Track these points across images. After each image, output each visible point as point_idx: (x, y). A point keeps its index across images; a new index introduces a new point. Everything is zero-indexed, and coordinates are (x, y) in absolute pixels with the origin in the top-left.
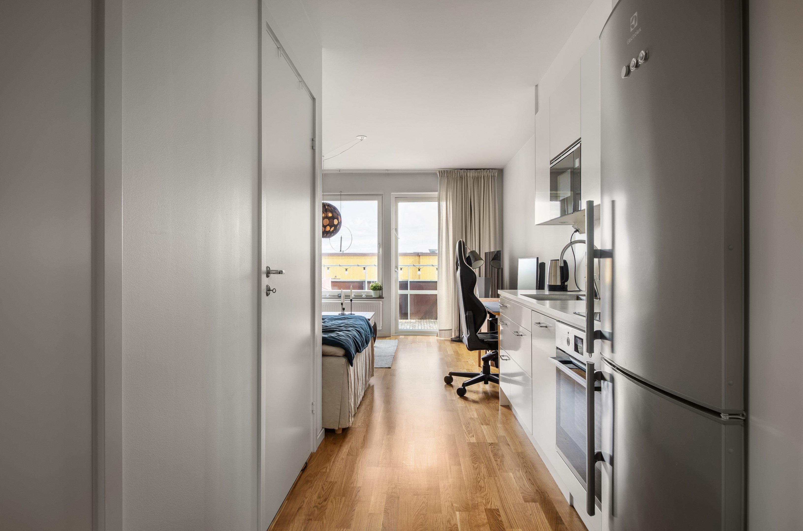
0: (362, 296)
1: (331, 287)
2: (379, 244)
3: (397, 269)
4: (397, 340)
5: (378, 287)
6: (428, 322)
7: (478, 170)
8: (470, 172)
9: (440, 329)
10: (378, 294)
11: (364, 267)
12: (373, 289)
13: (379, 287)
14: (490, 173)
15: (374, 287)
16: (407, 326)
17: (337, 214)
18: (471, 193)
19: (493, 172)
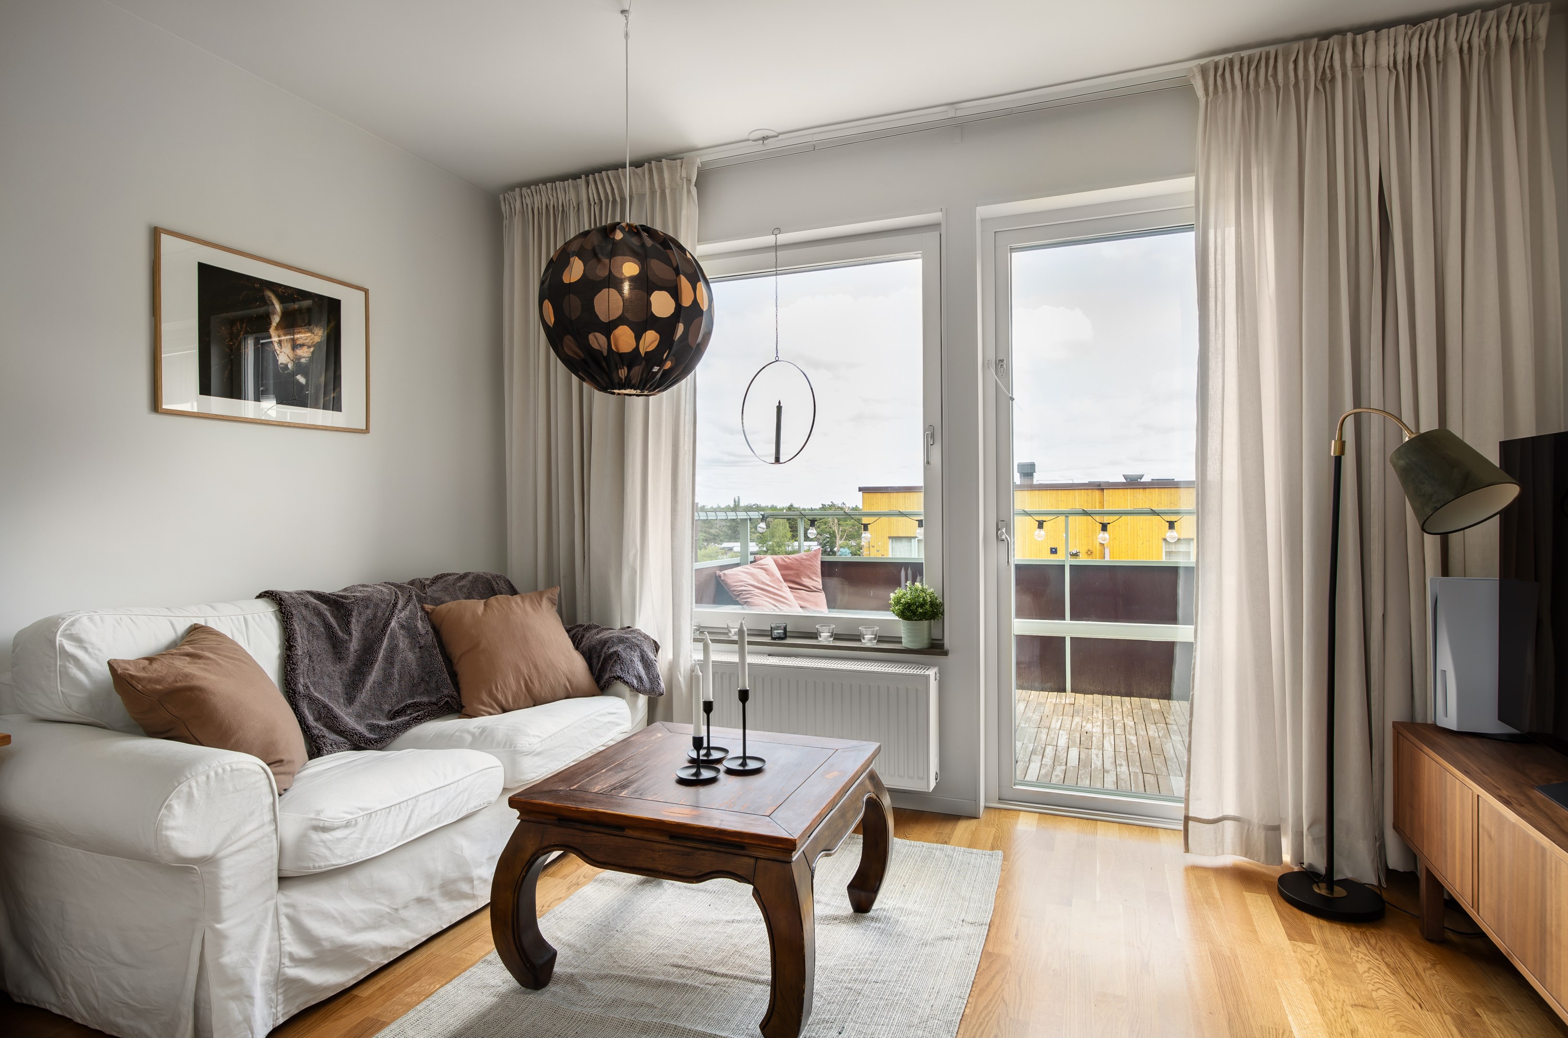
0: (858, 638)
2: (928, 428)
3: (1006, 530)
4: (1000, 853)
5: (922, 605)
7: (1429, 23)
8: (1376, 41)
10: (926, 636)
12: (903, 612)
13: (927, 607)
14: (1503, 26)
15: (908, 603)
16: (1056, 736)
17: (675, 265)
18: (1385, 151)
19: (1522, 18)
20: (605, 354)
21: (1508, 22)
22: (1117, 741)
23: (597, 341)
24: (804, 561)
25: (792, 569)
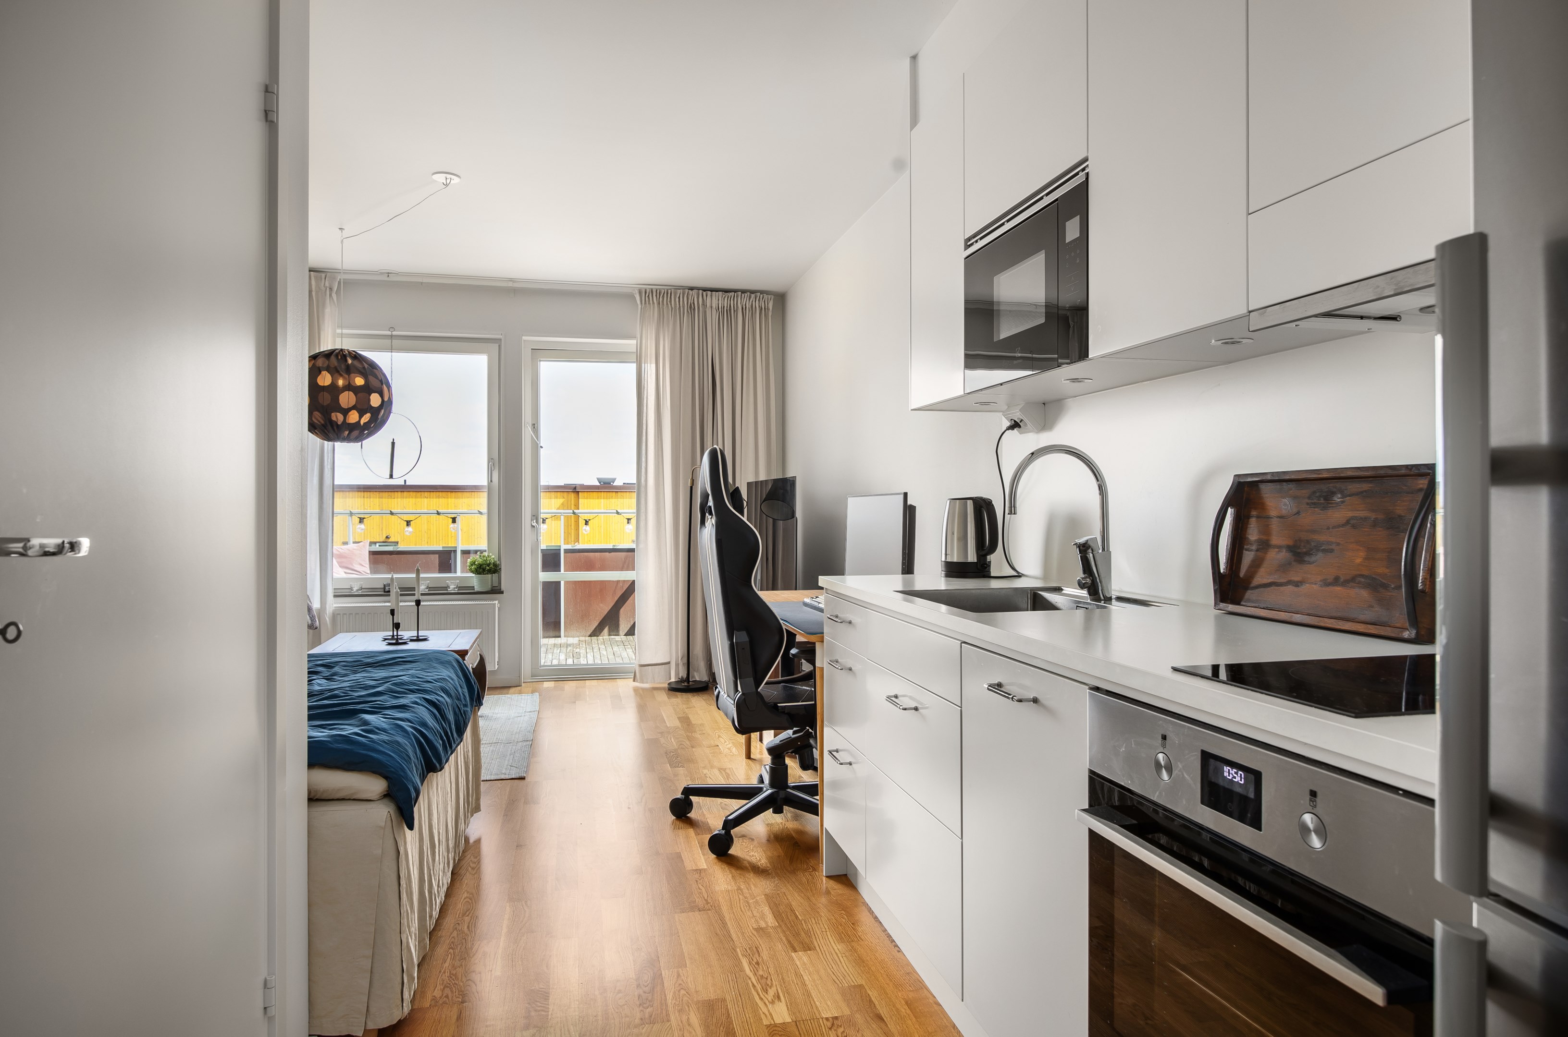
0: (446, 588)
1: (368, 566)
2: (490, 459)
3: (537, 522)
4: (537, 693)
5: (489, 565)
6: (609, 642)
7: (731, 293)
8: (711, 296)
9: (643, 663)
10: (490, 584)
11: (453, 516)
12: (476, 570)
13: (491, 566)
14: (757, 302)
15: (479, 564)
16: (558, 655)
17: (380, 379)
18: (714, 344)
19: (763, 300)
20: (339, 423)
21: (759, 300)
22: (595, 654)
23: (338, 417)
24: (354, 550)
25: (345, 557)
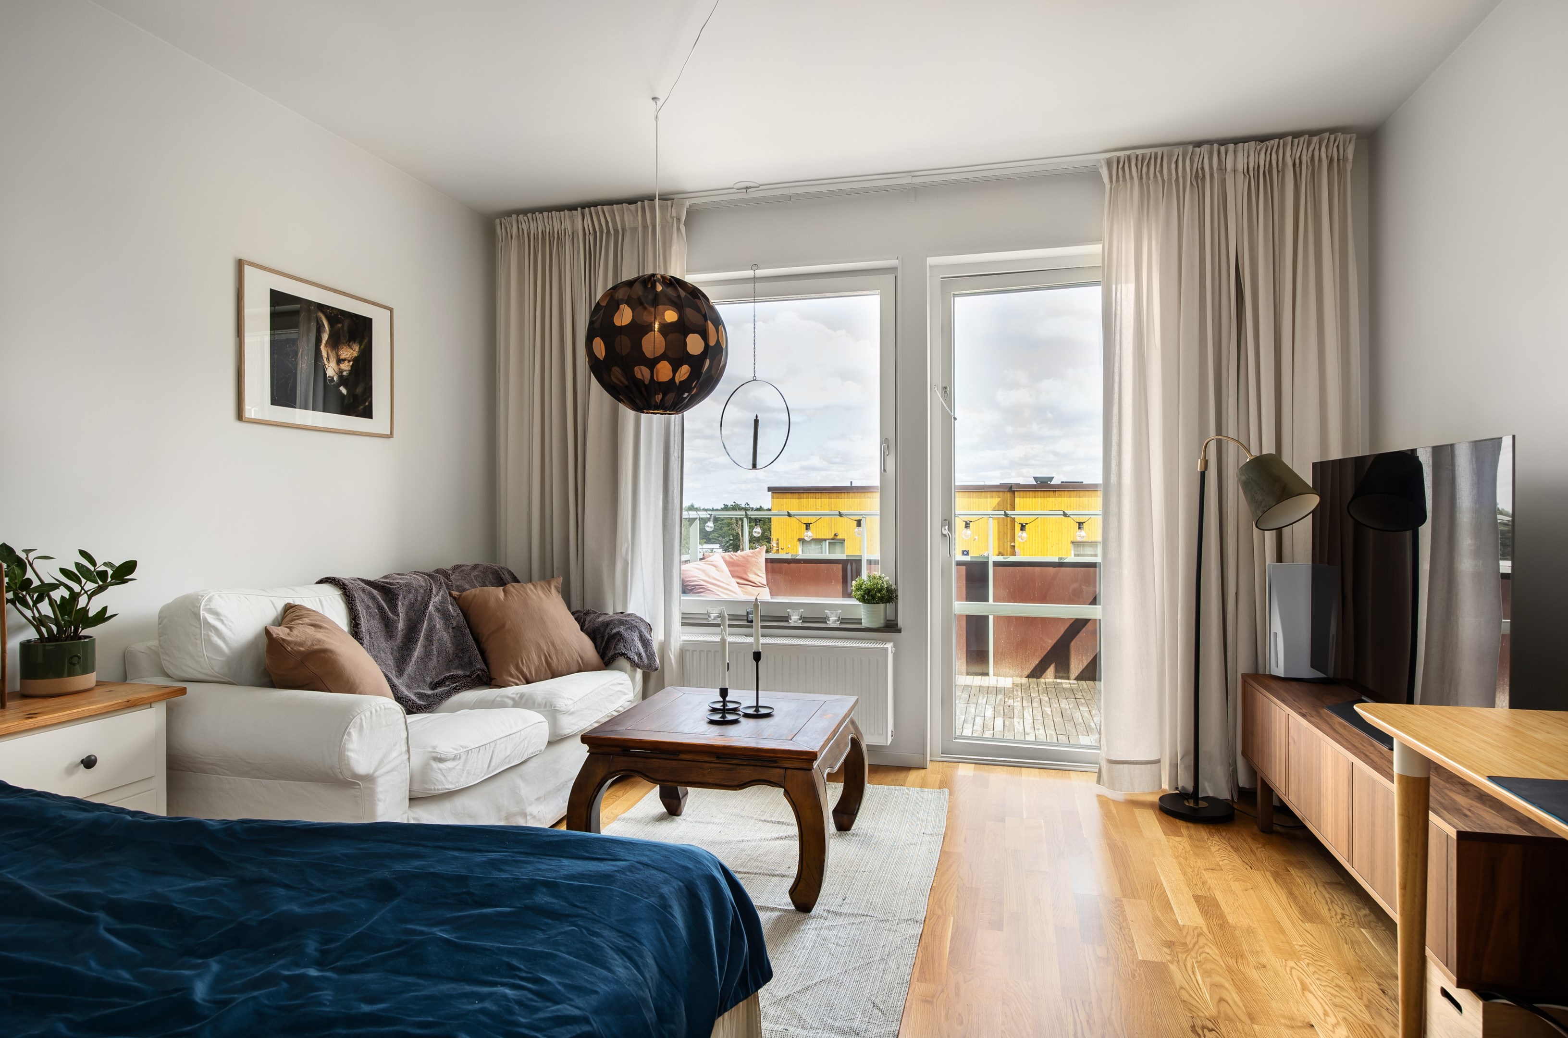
0: (824, 620)
1: (764, 576)
2: (884, 441)
3: (950, 529)
4: (947, 790)
5: (880, 591)
6: (1054, 691)
7: (1272, 142)
8: (1235, 152)
9: (1113, 758)
10: (882, 617)
11: (858, 518)
12: (863, 597)
13: (884, 592)
14: (1323, 149)
15: (868, 589)
16: (983, 710)
17: (703, 313)
18: (1240, 236)
19: (1336, 144)
20: (647, 382)
21: (1327, 147)
23: (642, 372)
24: (749, 558)
25: (738, 565)
